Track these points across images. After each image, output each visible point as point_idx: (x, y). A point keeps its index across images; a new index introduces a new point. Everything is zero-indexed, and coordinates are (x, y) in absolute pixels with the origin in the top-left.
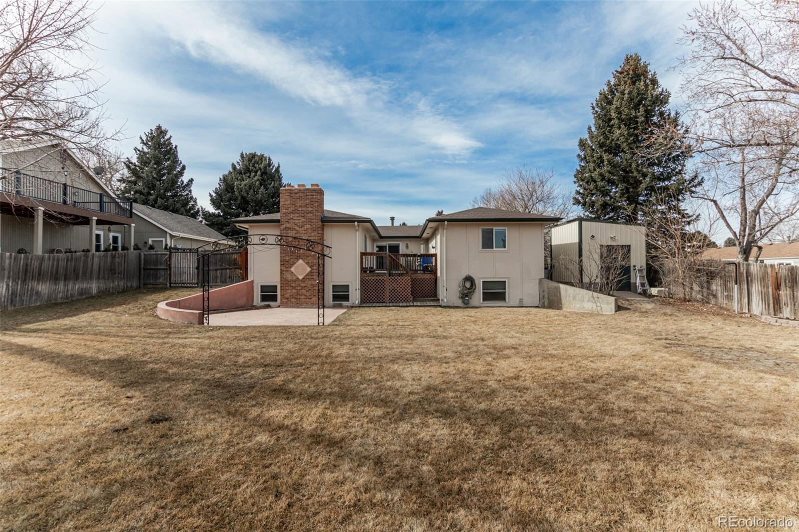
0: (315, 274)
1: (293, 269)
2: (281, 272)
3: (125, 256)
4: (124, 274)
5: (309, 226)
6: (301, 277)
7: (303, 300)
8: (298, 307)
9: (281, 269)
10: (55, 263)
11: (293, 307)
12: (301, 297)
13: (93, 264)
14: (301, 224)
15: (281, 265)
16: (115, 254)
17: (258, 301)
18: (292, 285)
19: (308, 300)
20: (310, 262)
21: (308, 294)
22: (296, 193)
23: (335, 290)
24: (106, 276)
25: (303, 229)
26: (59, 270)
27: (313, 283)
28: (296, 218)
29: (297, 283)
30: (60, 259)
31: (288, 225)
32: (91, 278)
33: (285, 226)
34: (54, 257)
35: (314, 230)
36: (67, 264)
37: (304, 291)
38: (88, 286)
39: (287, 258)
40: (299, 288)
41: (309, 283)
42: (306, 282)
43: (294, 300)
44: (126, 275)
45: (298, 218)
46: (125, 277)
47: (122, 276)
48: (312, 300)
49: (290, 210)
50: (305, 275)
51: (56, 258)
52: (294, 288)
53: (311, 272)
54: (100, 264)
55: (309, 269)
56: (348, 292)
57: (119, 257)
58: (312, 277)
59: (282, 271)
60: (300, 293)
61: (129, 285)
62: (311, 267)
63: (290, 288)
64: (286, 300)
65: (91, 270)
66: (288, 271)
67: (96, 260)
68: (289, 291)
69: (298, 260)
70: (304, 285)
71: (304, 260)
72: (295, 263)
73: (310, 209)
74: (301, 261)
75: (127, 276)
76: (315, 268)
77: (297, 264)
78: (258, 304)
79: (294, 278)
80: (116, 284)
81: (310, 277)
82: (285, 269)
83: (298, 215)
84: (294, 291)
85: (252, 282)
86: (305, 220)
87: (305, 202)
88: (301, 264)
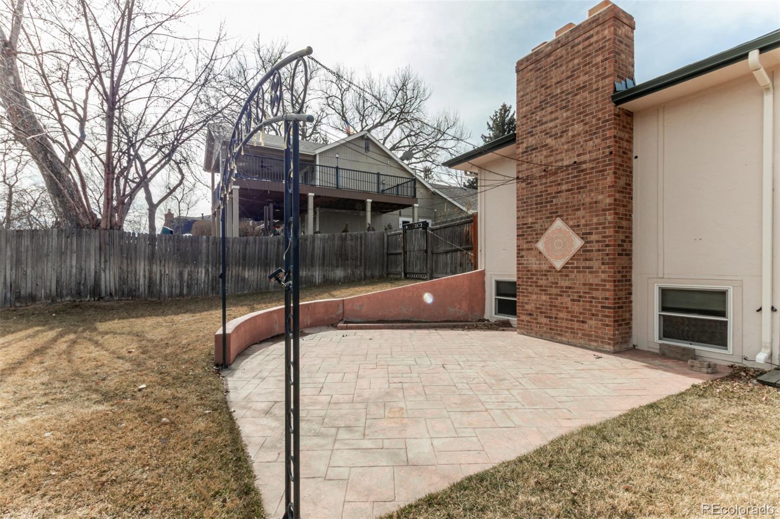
0: (595, 254)
1: (540, 245)
2: (518, 253)
3: (361, 238)
4: (361, 260)
5: (578, 128)
6: (558, 265)
7: (564, 324)
8: (552, 339)
9: (518, 246)
10: (264, 246)
11: (541, 337)
12: (561, 315)
13: (313, 248)
14: (558, 130)
15: (518, 236)
16: (346, 235)
17: (491, 312)
18: (541, 282)
19: (576, 325)
20: (583, 222)
21: (577, 308)
22: (549, 55)
23: (669, 305)
24: (334, 263)
25: (563, 140)
26: (269, 255)
27: (592, 279)
28: (548, 118)
29: (551, 279)
30: (269, 241)
31: (532, 141)
32: (312, 265)
33: (525, 145)
34: (261, 240)
35: (591, 134)
36: (278, 248)
37: (566, 300)
38: (309, 273)
39: (530, 220)
40: (554, 291)
41: (578, 279)
42: (572, 276)
43: (544, 320)
44: (363, 261)
45: (553, 116)
46: (362, 264)
47: (358, 263)
48: (586, 326)
49: (536, 103)
50: (567, 258)
51: (264, 241)
52: (543, 290)
53: (584, 250)
54: (324, 248)
55: (578, 243)
56: (723, 314)
57: (352, 240)
58: (588, 264)
59: (519, 250)
60: (558, 302)
61: (369, 273)
62: (584, 236)
63: (537, 290)
64: (527, 318)
65: (313, 255)
66: (531, 249)
67: (318, 243)
68: (534, 297)
69: (552, 222)
70: (567, 283)
71: (566, 221)
72: (546, 229)
73: (583, 78)
74: (558, 223)
75: (365, 263)
76: (594, 237)
77: (549, 232)
78: (491, 317)
79: (545, 267)
80: (349, 272)
81: (583, 264)
82: (525, 246)
83: (553, 108)
84: (544, 297)
85: (483, 273)
86: (569, 113)
87: (570, 65)
88: (560, 230)
